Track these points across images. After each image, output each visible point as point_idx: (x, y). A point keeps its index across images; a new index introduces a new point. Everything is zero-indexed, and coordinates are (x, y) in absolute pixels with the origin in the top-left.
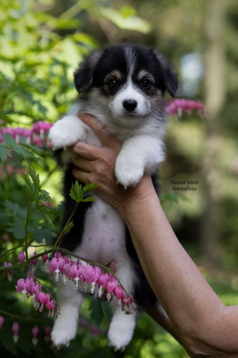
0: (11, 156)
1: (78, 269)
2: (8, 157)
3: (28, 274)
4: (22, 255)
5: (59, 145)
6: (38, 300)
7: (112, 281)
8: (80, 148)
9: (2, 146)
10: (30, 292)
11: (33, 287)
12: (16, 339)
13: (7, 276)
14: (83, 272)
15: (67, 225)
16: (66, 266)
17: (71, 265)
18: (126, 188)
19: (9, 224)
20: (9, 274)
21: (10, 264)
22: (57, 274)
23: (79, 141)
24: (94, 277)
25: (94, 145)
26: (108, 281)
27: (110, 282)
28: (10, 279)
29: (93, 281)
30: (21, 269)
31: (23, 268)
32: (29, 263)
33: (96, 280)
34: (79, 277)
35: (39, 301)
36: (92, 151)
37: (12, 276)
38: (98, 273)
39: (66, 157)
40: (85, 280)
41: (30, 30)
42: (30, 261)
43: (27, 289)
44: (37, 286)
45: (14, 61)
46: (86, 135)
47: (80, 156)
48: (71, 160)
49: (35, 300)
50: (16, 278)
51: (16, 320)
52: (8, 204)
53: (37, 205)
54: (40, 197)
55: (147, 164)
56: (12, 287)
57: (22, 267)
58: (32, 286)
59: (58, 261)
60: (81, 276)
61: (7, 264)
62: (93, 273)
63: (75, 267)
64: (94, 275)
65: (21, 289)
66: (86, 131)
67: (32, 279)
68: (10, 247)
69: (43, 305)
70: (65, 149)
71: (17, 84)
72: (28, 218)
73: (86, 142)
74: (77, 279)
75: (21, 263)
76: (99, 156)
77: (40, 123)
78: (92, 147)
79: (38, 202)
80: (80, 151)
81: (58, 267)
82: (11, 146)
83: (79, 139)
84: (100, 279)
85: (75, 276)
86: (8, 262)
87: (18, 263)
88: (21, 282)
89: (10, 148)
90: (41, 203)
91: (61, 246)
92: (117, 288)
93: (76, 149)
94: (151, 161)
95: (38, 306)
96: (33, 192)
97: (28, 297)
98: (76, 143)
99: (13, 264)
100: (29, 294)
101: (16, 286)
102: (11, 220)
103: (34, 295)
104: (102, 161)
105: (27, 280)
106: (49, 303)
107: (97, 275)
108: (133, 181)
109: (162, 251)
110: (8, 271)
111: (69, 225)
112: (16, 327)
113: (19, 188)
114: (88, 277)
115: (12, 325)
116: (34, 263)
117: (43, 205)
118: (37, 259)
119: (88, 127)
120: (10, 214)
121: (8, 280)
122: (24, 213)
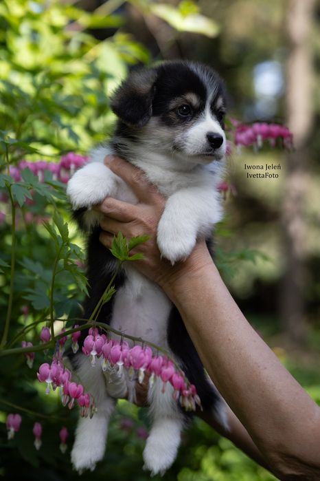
0: (31, 198)
1: (121, 350)
2: (27, 199)
3: (54, 358)
4: (46, 331)
5: (82, 203)
6: (66, 392)
7: (167, 366)
8: (109, 206)
9: (19, 185)
10: (57, 382)
11: (61, 375)
12: (38, 444)
13: (27, 360)
14: (129, 354)
15: (106, 291)
16: (106, 346)
17: (113, 345)
18: (173, 263)
19: (29, 290)
20: (28, 357)
21: (30, 345)
22: (94, 357)
23: (107, 196)
24: (142, 361)
25: (128, 201)
26: (163, 365)
27: (165, 367)
28: (30, 363)
29: (141, 366)
30: (44, 351)
31: (48, 350)
32: (56, 342)
33: (146, 364)
34: (123, 361)
35: (69, 395)
36: (125, 210)
37: (32, 361)
38: (149, 355)
39: (90, 219)
40: (130, 364)
41: (55, 30)
42: (57, 341)
43: (53, 378)
44: (66, 373)
45: (34, 72)
46: (116, 188)
47: (109, 217)
48: (97, 222)
49: (63, 393)
50: (38, 363)
51: (38, 420)
52: (28, 263)
53: (66, 264)
54: (69, 254)
55: (200, 228)
56: (33, 375)
57: (46, 348)
58: (59, 374)
59: (94, 340)
60: (125, 360)
61: (27, 345)
62: (142, 355)
63: (117, 347)
64: (142, 359)
65: (45, 378)
66: (117, 183)
67: (59, 365)
68: (29, 321)
69: (73, 400)
70: (90, 209)
71: (39, 102)
72: (53, 282)
73: (116, 197)
74: (120, 364)
75: (44, 342)
76: (135, 216)
77: (71, 156)
78: (125, 204)
79: (66, 261)
80: (110, 211)
81: (94, 348)
82: (31, 185)
83: (108, 195)
84: (152, 364)
85: (117, 360)
86: (27, 342)
87: (41, 343)
88: (44, 368)
89: (31, 188)
90: (71, 261)
91: (99, 320)
92: (174, 375)
93: (104, 208)
94: (205, 222)
95: (67, 401)
96: (60, 246)
97: (54, 389)
98: (104, 200)
99: (33, 345)
100: (55, 385)
101: (38, 374)
102: (32, 285)
103: (62, 386)
104: (140, 223)
105: (53, 366)
106: (82, 397)
107: (147, 358)
108: (182, 254)
109: (229, 340)
110: (28, 353)
111: (109, 292)
112: (37, 428)
113: (41, 242)
114: (135, 361)
115: (32, 426)
116: (62, 343)
117: (74, 265)
118: (66, 338)
119: (119, 179)
120: (29, 277)
121: (27, 366)
122: (49, 274)
